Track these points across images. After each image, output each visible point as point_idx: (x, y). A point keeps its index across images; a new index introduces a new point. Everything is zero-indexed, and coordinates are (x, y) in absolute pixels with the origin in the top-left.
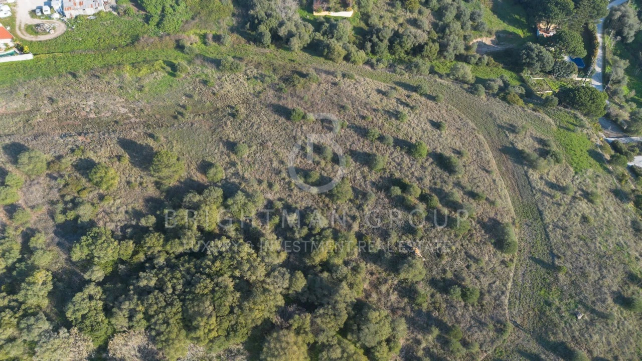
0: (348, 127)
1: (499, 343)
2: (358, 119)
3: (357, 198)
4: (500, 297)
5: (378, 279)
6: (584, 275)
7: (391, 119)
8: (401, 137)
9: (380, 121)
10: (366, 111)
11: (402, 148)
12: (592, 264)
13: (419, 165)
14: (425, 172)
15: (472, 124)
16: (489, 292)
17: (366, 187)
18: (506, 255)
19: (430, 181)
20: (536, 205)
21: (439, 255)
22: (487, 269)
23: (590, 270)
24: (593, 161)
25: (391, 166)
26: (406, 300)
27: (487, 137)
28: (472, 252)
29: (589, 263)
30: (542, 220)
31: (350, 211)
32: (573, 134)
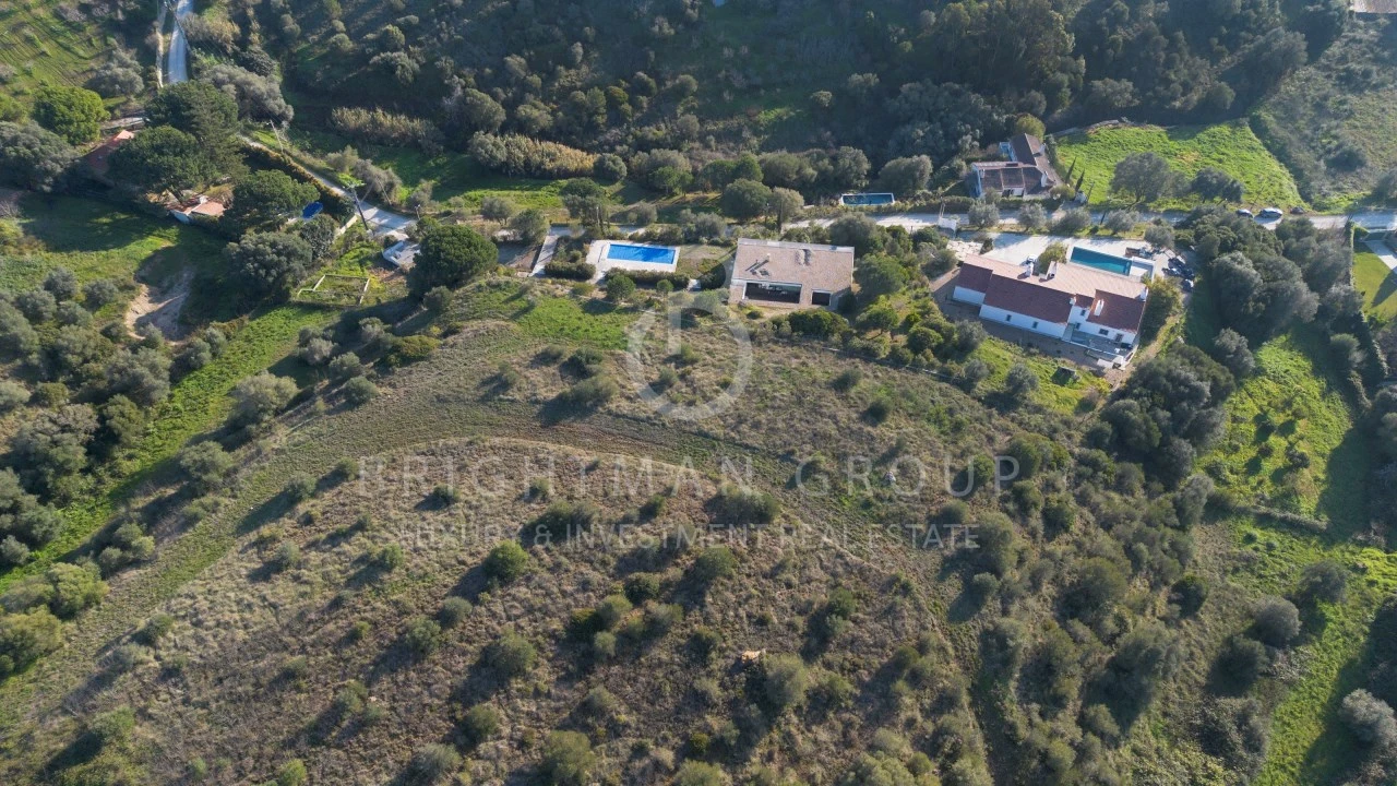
0: (368, 685)
1: (922, 601)
2: (347, 653)
3: (586, 728)
4: (847, 564)
5: (781, 750)
6: (827, 437)
7: (382, 582)
8: (451, 581)
9: (379, 604)
10: (331, 627)
11: (488, 589)
12: (809, 417)
13: (547, 575)
14: (567, 571)
15: (453, 441)
16: (835, 575)
17: (565, 699)
18: (776, 521)
19: (595, 569)
20: (684, 432)
21: (762, 622)
22: (795, 559)
23: (819, 426)
24: (607, 317)
25: (529, 629)
26: (831, 715)
27: (500, 432)
28: (767, 567)
29: (808, 422)
30: (717, 439)
31: (618, 755)
32: (538, 310)
